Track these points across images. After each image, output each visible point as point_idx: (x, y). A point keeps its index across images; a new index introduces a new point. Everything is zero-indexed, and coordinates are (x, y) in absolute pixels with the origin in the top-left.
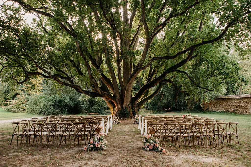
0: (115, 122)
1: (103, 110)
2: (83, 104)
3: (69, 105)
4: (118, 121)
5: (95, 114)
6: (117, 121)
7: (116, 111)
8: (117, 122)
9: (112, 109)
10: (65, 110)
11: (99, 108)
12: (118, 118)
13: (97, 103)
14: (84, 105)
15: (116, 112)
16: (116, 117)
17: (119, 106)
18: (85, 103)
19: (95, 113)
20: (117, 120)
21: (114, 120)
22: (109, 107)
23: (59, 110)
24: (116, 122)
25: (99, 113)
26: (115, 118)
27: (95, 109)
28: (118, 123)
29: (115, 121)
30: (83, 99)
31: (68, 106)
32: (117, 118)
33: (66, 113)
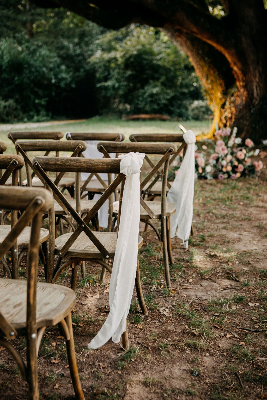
0: (229, 168)
1: (186, 102)
2: (106, 79)
3: (53, 81)
4: (249, 162)
5: (153, 116)
6: (238, 160)
7: (239, 101)
8: (241, 168)
9: (219, 95)
10: (37, 101)
11: (171, 93)
12: (249, 142)
13: (161, 71)
14: (109, 83)
15: (236, 107)
16: (237, 136)
17: (255, 76)
18: (115, 73)
19: (154, 112)
20: (241, 154)
21: (222, 154)
22: (205, 84)
23: (11, 102)
24: (234, 168)
25: (170, 113)
26: (231, 143)
27: (152, 95)
28: (243, 174)
29: (229, 157)
30: (107, 56)
31: (49, 86)
32: (243, 145)
33: (43, 112)
